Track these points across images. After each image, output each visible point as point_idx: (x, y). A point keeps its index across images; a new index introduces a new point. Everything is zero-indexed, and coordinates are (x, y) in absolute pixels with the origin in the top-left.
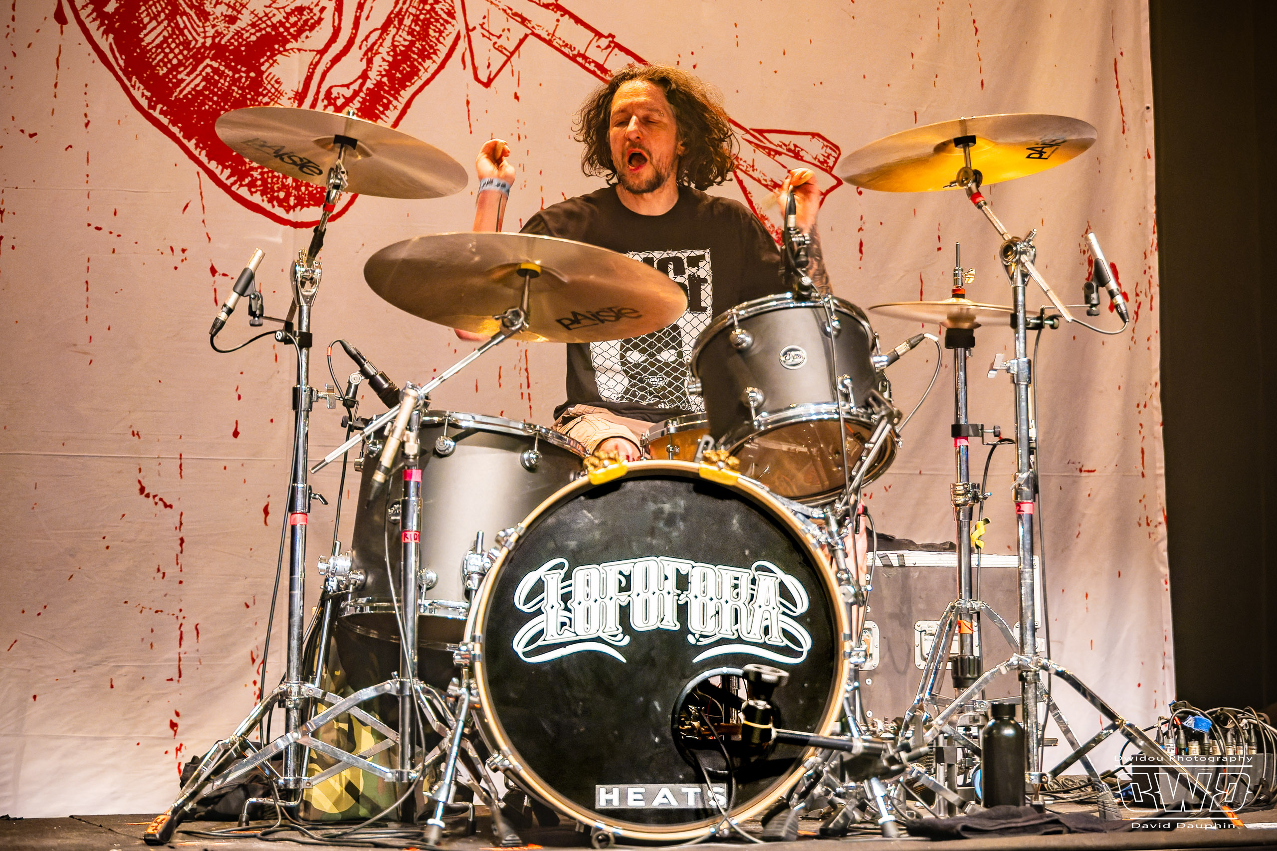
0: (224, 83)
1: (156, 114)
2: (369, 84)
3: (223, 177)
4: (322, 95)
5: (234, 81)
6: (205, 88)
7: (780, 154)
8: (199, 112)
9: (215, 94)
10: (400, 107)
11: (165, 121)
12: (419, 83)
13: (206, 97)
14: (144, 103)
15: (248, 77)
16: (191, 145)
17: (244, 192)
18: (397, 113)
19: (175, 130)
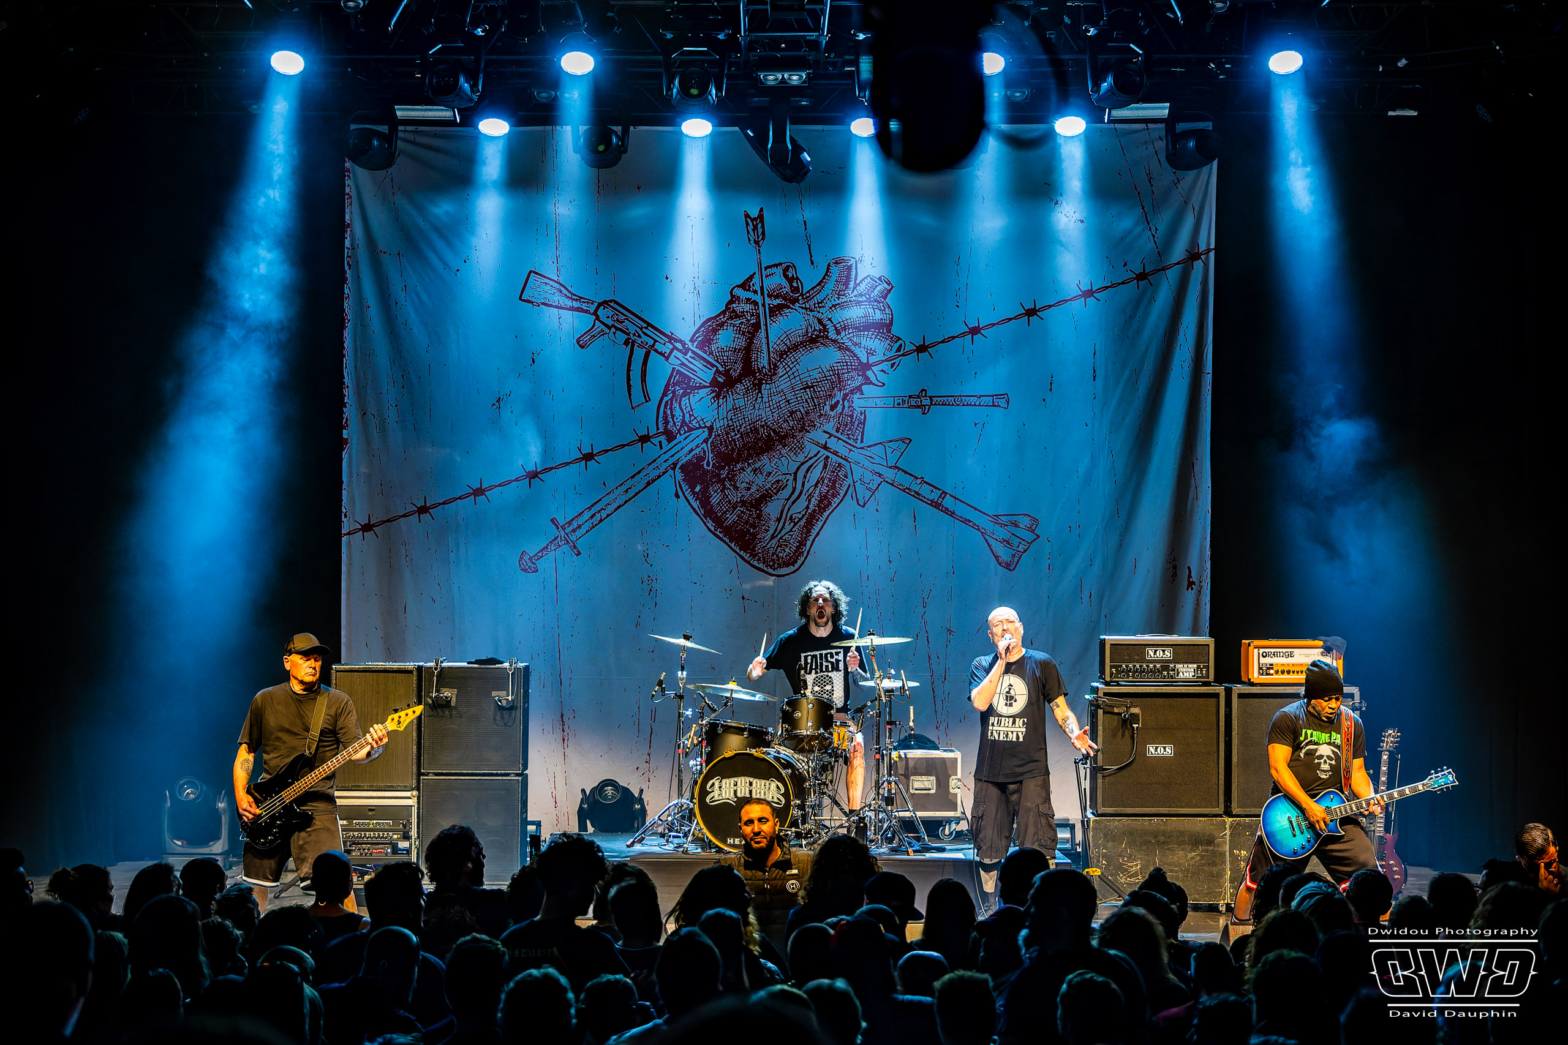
0: (745, 517)
1: (718, 533)
2: (809, 511)
3: (746, 558)
4: (788, 519)
5: (750, 515)
6: (738, 520)
7: (1007, 525)
8: (735, 531)
9: (742, 522)
10: (824, 520)
11: (721, 536)
12: (832, 508)
13: (738, 524)
14: (713, 529)
15: (756, 513)
16: (732, 545)
17: (755, 563)
18: (822, 523)
19: (726, 539)
